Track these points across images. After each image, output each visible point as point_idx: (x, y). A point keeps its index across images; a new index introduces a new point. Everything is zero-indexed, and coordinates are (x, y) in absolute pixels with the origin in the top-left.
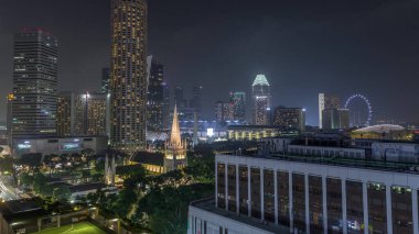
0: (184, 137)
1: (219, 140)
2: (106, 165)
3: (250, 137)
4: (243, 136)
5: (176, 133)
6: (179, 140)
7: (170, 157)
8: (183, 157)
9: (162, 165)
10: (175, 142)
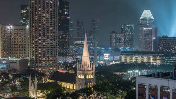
0: (91, 60)
1: (114, 63)
2: (30, 82)
3: (139, 61)
4: (134, 60)
5: (86, 57)
6: (88, 63)
7: (81, 77)
8: (92, 77)
9: (75, 83)
10: (85, 65)
